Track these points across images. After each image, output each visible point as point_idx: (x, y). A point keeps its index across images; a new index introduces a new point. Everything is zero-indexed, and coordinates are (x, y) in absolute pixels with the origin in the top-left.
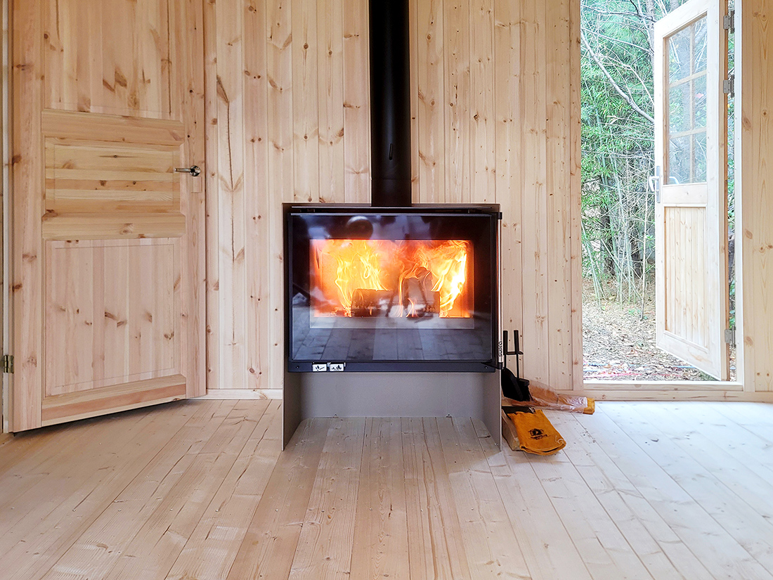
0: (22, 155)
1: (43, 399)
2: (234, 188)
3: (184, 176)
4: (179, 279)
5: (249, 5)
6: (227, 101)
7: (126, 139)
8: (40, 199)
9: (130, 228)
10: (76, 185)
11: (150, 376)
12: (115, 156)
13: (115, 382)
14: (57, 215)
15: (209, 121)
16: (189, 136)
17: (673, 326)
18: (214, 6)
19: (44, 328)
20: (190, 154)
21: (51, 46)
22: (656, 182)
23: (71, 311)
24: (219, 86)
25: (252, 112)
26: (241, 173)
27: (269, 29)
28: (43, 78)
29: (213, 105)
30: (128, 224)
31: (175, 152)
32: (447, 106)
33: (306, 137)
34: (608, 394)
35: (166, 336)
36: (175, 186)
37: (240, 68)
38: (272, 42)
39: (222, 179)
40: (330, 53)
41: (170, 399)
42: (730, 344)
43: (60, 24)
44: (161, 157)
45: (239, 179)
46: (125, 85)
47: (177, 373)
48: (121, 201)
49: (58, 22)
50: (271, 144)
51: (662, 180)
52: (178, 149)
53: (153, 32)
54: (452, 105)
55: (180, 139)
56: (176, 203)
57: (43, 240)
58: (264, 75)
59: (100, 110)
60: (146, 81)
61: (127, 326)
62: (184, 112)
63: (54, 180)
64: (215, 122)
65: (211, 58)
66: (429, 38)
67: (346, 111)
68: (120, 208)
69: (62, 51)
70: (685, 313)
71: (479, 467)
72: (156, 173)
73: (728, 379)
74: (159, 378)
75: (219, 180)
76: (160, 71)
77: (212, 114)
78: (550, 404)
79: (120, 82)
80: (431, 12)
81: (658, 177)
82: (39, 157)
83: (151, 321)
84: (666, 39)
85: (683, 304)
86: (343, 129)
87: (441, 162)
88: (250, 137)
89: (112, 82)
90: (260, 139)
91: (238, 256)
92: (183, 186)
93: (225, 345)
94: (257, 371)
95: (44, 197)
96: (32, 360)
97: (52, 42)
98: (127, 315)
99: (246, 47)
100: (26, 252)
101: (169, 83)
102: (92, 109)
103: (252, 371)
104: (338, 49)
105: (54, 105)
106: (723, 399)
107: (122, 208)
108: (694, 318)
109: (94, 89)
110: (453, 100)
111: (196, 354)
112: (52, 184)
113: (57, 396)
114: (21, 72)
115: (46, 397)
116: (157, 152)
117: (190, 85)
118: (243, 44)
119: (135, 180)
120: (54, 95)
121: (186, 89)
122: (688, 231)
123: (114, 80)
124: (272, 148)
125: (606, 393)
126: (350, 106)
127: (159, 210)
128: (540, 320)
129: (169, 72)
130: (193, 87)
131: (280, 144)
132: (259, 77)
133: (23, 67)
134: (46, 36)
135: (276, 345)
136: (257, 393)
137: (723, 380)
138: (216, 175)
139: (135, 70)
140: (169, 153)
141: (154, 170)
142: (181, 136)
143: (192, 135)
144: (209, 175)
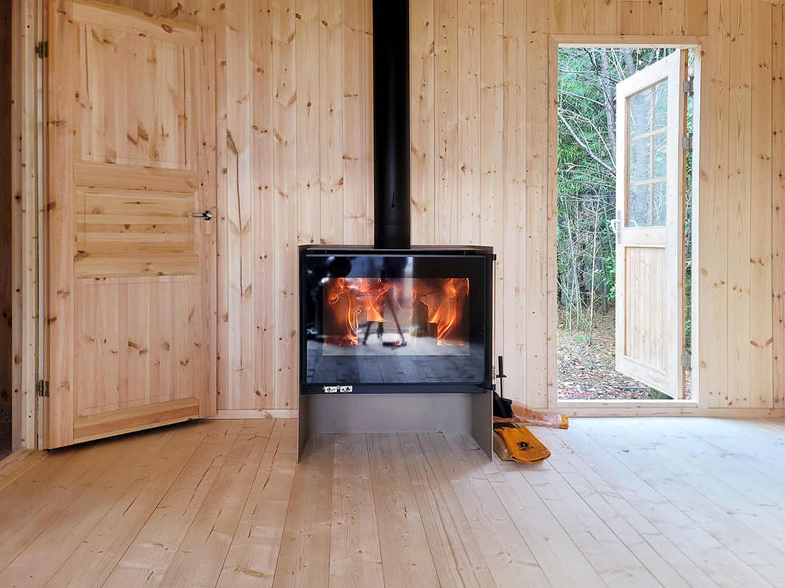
0: (57, 202)
1: (74, 419)
2: (242, 230)
3: (198, 220)
4: (193, 312)
5: (257, 67)
6: (236, 153)
7: (147, 187)
8: (72, 241)
9: (151, 267)
10: (104, 228)
11: (167, 398)
12: (138, 203)
13: (137, 404)
14: (87, 255)
15: (220, 171)
16: (202, 185)
17: (633, 351)
18: (225, 67)
19: (76, 356)
20: (203, 200)
21: (82, 104)
22: (617, 224)
23: (99, 341)
24: (229, 139)
25: (260, 163)
26: (249, 217)
27: (275, 89)
28: (74, 133)
29: (224, 156)
30: (149, 264)
31: (190, 199)
32: (437, 158)
33: (309, 186)
34: (580, 412)
35: (182, 363)
36: (190, 228)
37: (249, 122)
38: (278, 100)
39: (231, 222)
40: (331, 111)
41: (185, 419)
42: (686, 367)
43: (89, 85)
44: (177, 203)
45: (247, 222)
46: (147, 139)
47: (191, 396)
48: (143, 243)
49: (87, 83)
50: (277, 191)
51: (623, 223)
52: (193, 196)
53: (172, 91)
54: (441, 157)
55: (195, 187)
56: (191, 245)
57: (75, 278)
58: (270, 130)
59: (125, 161)
60: (164, 136)
61: (148, 354)
62: (198, 163)
63: (85, 224)
64: (225, 171)
65: (221, 114)
66: (421, 98)
67: (346, 162)
68: (142, 249)
69: (91, 108)
70: (644, 341)
71: (475, 474)
72: (174, 218)
73: (684, 398)
74: (178, 400)
75: (229, 224)
76: (177, 126)
77: (223, 164)
78: (528, 420)
79: (142, 137)
80: (424, 75)
81: (619, 220)
82: (72, 204)
83: (168, 349)
84: (628, 98)
85: (642, 332)
86: (342, 179)
87: (431, 208)
88: (258, 186)
89: (135, 136)
90: (266, 187)
91: (246, 291)
92: (197, 230)
93: (233, 370)
94: (263, 393)
95: (76, 239)
96: (66, 385)
97: (82, 101)
98: (147, 344)
99: (254, 105)
100: (60, 289)
101: (185, 137)
102: (118, 161)
103: (258, 393)
104: (338, 107)
105: (84, 158)
106: (680, 415)
107: (144, 248)
108: (652, 344)
109: (120, 144)
110: (443, 154)
111: (208, 379)
112: (83, 227)
113: (86, 417)
114: (56, 127)
115: (78, 417)
116: (173, 199)
117: (204, 138)
118: (252, 101)
119: (155, 224)
120: (84, 148)
121: (200, 144)
122: (648, 268)
123: (137, 135)
124: (277, 196)
125: (577, 410)
126: (349, 158)
127: (176, 250)
128: (520, 347)
129: (185, 127)
130: (206, 140)
131: (285, 191)
132: (266, 131)
133: (57, 123)
134: (77, 96)
135: (280, 370)
136: (263, 412)
137: (679, 399)
138: (226, 219)
139: (156, 125)
140: (185, 200)
141: (172, 215)
142: (195, 184)
143: (205, 183)
144: (219, 219)
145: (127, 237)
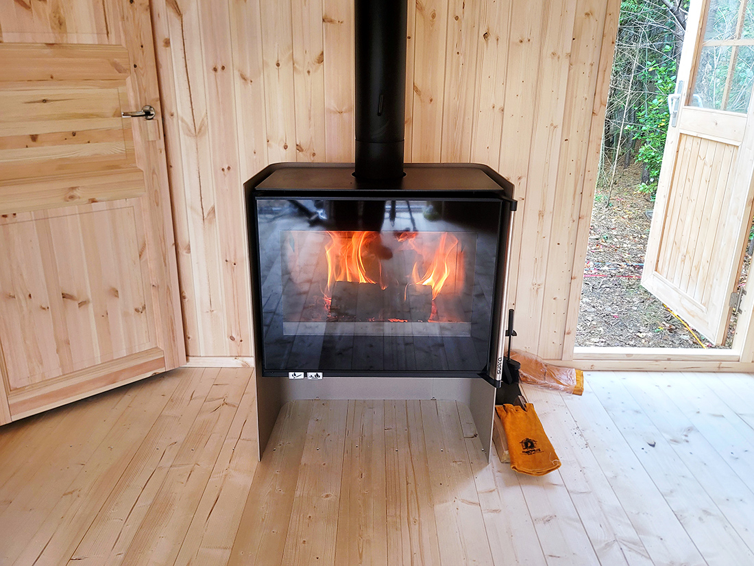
2: (198, 132)
3: (136, 121)
4: (144, 247)
6: (179, 14)
7: (55, 76)
9: (77, 193)
12: (45, 101)
15: (160, 44)
16: (135, 66)
20: (140, 90)
23: (22, 297)
26: (204, 113)
29: (163, 19)
30: (73, 188)
31: (121, 89)
33: (277, 65)
35: (137, 310)
36: (126, 133)
39: (182, 120)
44: (103, 97)
45: (203, 120)
47: (153, 347)
48: (59, 158)
50: (237, 74)
51: (683, 100)
52: (124, 84)
54: (457, 18)
55: (125, 71)
56: (130, 155)
59: (15, 38)
61: (91, 305)
62: (126, 32)
64: (167, 43)
67: (326, 26)
68: (60, 168)
72: (100, 119)
74: (135, 354)
75: (180, 122)
77: (162, 32)
81: (679, 96)
83: (117, 296)
86: (322, 54)
88: (212, 65)
90: (223, 68)
91: (208, 215)
92: (136, 133)
94: (238, 338)
98: (88, 294)
102: (5, 38)
103: (232, 338)
107: (63, 169)
110: (459, 12)
116: (98, 90)
119: (74, 130)
124: (238, 80)
126: (331, 21)
127: (111, 167)
131: (248, 74)
136: (240, 360)
138: (175, 115)
140: (114, 91)
141: (98, 116)
142: (125, 67)
143: (139, 64)
144: (167, 116)
145: (36, 154)
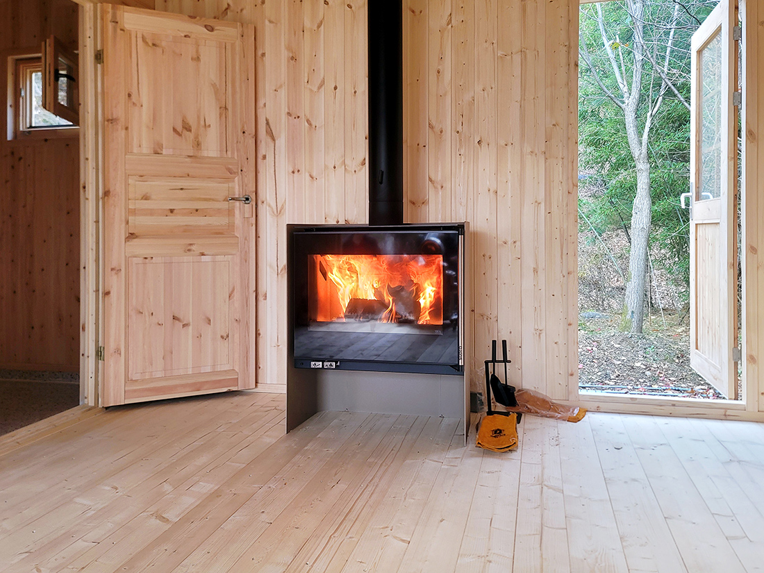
0: (111, 190)
1: (125, 382)
2: (279, 213)
3: (237, 203)
4: (233, 290)
5: (291, 55)
6: (273, 139)
7: (190, 174)
8: (124, 225)
9: (193, 248)
10: (151, 213)
11: (209, 369)
12: (182, 189)
13: (182, 372)
14: (137, 237)
15: (260, 156)
16: (242, 171)
17: (702, 345)
18: (264, 58)
19: (127, 327)
20: (243, 186)
21: (133, 103)
23: (147, 314)
24: (268, 127)
25: (293, 148)
26: (283, 200)
27: (306, 75)
28: (127, 128)
29: (262, 142)
30: (191, 244)
31: (231, 185)
32: (454, 134)
33: (335, 167)
34: (603, 406)
35: (222, 337)
36: (230, 212)
37: (284, 110)
38: (309, 86)
39: (269, 206)
40: (355, 92)
41: (225, 390)
43: (140, 85)
44: (219, 189)
45: (283, 204)
46: (190, 131)
47: (231, 368)
48: (186, 225)
49: (138, 83)
50: (307, 175)
51: (694, 197)
52: (234, 181)
53: (214, 85)
54: (458, 132)
55: (235, 173)
56: (231, 226)
57: (126, 257)
58: (302, 116)
59: (170, 152)
60: (207, 126)
61: (191, 327)
62: (238, 150)
63: (135, 209)
64: (264, 157)
65: (261, 104)
66: (439, 72)
68: (185, 231)
69: (142, 106)
72: (214, 202)
74: (217, 372)
75: (268, 208)
76: (218, 117)
77: (262, 152)
78: (540, 411)
79: (186, 129)
80: (441, 48)
82: (123, 192)
83: (209, 324)
85: (707, 322)
86: (365, 159)
87: (447, 185)
88: (291, 170)
89: (179, 129)
91: (282, 270)
92: (237, 212)
93: (271, 346)
95: (127, 223)
96: (118, 351)
97: (134, 100)
98: (190, 318)
99: (288, 93)
100: (113, 266)
101: (226, 127)
102: (164, 152)
104: (360, 88)
105: (135, 150)
106: (723, 417)
107: (187, 231)
108: (713, 336)
109: (166, 135)
110: (459, 128)
111: (247, 353)
112: (133, 212)
113: (136, 381)
114: (110, 125)
115: (128, 380)
116: (215, 185)
117: (243, 127)
118: (286, 89)
119: (197, 208)
120: (135, 142)
121: (239, 131)
122: (710, 247)
123: (182, 128)
124: (308, 179)
125: (601, 405)
127: (218, 233)
128: (539, 332)
129: (226, 118)
130: (246, 129)
131: (314, 175)
132: (298, 117)
133: (112, 121)
134: (129, 95)
137: (730, 399)
138: (265, 202)
139: (198, 117)
140: (226, 185)
142: (235, 171)
143: (244, 169)
144: (259, 203)
145: (172, 221)
